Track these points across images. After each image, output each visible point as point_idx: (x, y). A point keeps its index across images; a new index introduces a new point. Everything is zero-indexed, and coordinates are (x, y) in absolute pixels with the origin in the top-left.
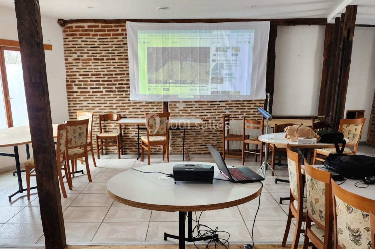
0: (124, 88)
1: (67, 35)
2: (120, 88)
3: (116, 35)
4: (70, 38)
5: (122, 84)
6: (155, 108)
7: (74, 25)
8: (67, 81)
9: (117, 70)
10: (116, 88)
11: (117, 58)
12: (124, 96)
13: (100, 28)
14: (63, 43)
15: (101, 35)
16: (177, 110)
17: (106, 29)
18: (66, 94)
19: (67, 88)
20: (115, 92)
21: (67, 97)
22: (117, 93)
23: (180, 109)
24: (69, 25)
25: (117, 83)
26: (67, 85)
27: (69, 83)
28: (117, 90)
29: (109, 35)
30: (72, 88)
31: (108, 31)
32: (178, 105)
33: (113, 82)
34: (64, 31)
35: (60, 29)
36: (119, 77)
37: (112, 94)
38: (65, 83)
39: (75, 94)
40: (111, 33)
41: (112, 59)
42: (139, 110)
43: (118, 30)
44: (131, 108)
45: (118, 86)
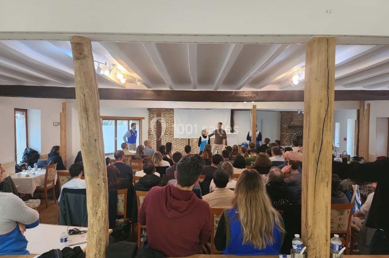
0: (172, 133)
1: (150, 113)
2: (170, 133)
3: (170, 113)
4: (151, 114)
5: (171, 132)
6: (184, 141)
7: (153, 110)
8: (149, 130)
9: (170, 126)
10: (169, 133)
11: (169, 122)
12: (172, 136)
13: (164, 111)
14: (148, 116)
15: (164, 113)
16: (193, 142)
17: (166, 111)
18: (148, 136)
19: (148, 133)
20: (168, 134)
21: (148, 137)
22: (169, 135)
23: (195, 141)
24: (151, 110)
25: (169, 131)
26: (148, 132)
27: (149, 131)
28: (169, 134)
29: (167, 113)
30: (150, 133)
31: (167, 112)
32: (194, 140)
33: (167, 131)
34: (149, 112)
35: (148, 111)
36: (170, 129)
37: (167, 135)
38: (148, 131)
39: (151, 135)
40: (168, 113)
41: (168, 122)
42: (177, 142)
43: (170, 112)
44: (174, 141)
45: (169, 132)
